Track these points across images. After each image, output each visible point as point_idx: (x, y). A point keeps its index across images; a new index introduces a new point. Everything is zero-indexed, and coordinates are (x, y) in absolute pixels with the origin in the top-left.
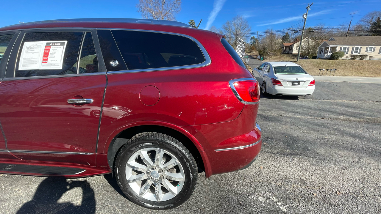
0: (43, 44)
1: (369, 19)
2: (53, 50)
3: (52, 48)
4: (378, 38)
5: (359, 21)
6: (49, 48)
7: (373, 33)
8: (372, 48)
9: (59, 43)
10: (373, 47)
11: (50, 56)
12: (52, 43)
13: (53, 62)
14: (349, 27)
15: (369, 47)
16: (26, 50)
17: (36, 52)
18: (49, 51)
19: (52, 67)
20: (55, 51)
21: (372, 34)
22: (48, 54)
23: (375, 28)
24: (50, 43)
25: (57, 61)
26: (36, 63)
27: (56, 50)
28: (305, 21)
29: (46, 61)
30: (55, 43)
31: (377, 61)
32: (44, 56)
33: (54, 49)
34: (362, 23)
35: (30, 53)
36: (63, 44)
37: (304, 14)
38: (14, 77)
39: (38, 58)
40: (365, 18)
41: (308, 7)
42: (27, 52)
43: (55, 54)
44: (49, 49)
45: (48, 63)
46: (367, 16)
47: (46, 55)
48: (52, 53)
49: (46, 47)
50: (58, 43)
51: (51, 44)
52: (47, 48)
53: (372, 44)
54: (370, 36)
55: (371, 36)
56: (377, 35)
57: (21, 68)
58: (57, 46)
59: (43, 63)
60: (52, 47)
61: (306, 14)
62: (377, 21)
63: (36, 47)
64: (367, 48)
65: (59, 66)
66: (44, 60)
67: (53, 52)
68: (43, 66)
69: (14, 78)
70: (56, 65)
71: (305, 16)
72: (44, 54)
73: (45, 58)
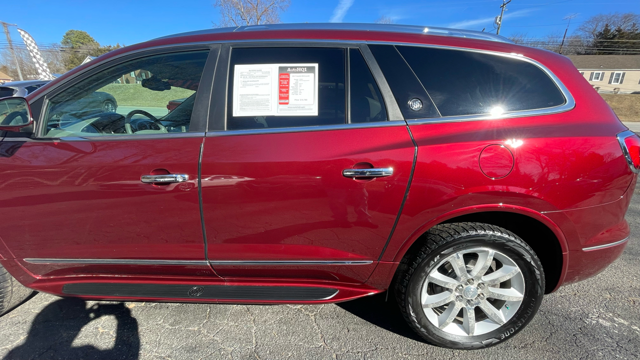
0: (273, 69)
1: (591, 27)
2: (295, 81)
3: (293, 78)
4: (609, 57)
5: (577, 30)
6: (286, 77)
7: (598, 50)
8: (599, 73)
9: (304, 67)
10: (601, 72)
11: (293, 91)
12: (291, 68)
13: (299, 102)
14: (563, 40)
15: (595, 72)
16: (242, 79)
17: (262, 84)
18: (288, 83)
19: (298, 111)
20: (299, 82)
21: (596, 51)
22: (288, 88)
23: (601, 42)
24: (287, 68)
25: (306, 100)
26: (266, 104)
27: (301, 80)
28: (498, 28)
29: (287, 101)
30: (296, 68)
31: (607, 95)
32: (281, 92)
33: (296, 78)
34: (579, 33)
35: (251, 85)
36: (311, 70)
37: (497, 17)
38: (226, 129)
39: (269, 95)
40: (585, 25)
41: (504, 5)
42: (245, 84)
43: (301, 88)
44: (288, 79)
45: (289, 103)
46: (588, 22)
47: (284, 90)
48: (294, 85)
49: (280, 75)
50: (301, 67)
51: (289, 70)
52: (284, 77)
53: (599, 67)
54: (592, 54)
55: (595, 54)
56: (604, 54)
57: (237, 113)
58: (301, 72)
59: (280, 103)
60: (291, 75)
61: (500, 17)
62: (604, 31)
63: (260, 74)
64: (592, 74)
65: (311, 109)
66: (281, 98)
67: (296, 84)
68: (281, 110)
69: (226, 132)
70: (307, 107)
71: (498, 21)
72: (280, 87)
73: (283, 95)
